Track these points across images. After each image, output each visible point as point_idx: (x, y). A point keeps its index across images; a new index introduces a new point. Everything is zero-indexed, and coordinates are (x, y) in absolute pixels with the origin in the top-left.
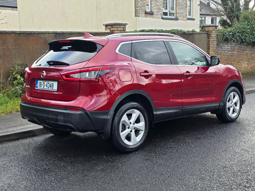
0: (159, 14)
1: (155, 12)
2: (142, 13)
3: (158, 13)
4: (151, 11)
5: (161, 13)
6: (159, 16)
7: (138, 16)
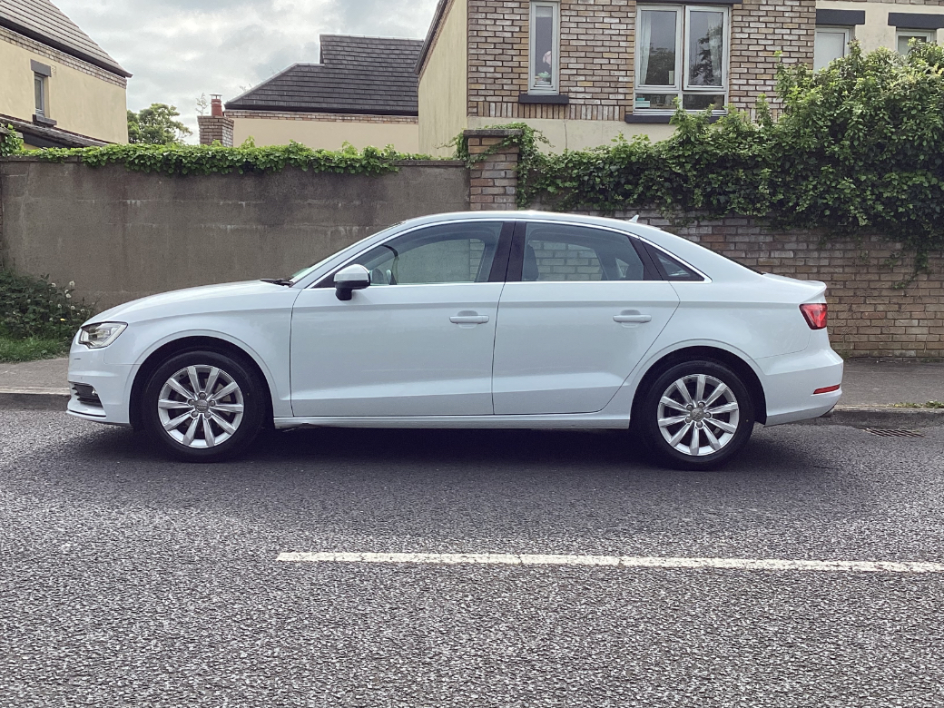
0: (604, 102)
1: (578, 96)
2: (502, 102)
3: (601, 99)
4: (561, 93)
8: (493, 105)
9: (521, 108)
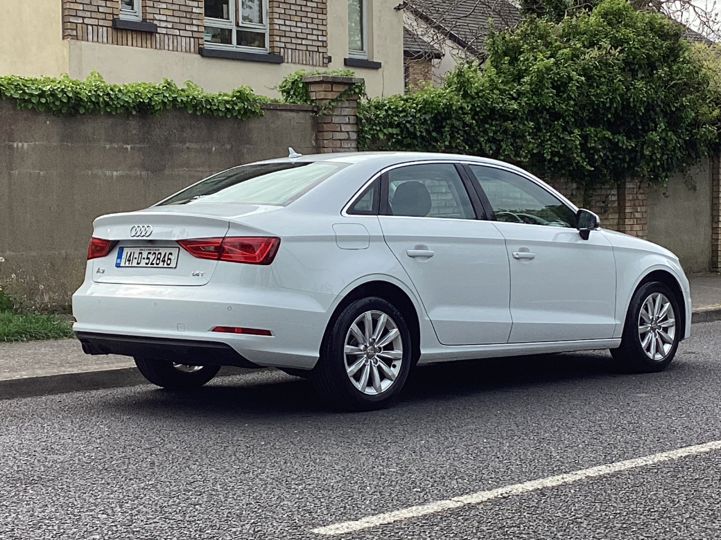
0: (182, 33)
1: (163, 24)
2: (98, 25)
3: (179, 30)
4: (144, 20)
5: (195, 28)
6: (184, 44)
7: (76, 37)
8: (90, 27)
9: (115, 33)
